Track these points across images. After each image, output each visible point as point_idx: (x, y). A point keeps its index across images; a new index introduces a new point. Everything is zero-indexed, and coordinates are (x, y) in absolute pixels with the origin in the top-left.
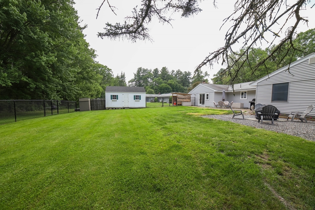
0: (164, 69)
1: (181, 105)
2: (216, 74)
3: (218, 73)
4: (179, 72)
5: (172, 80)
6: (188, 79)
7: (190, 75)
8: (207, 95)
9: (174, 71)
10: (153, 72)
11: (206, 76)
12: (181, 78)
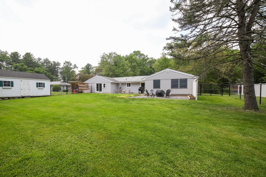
0: (28, 55)
1: (82, 92)
2: (83, 67)
3: (85, 67)
4: (47, 61)
5: (39, 68)
6: (57, 69)
7: (59, 66)
8: (104, 84)
9: (41, 59)
10: (11, 56)
11: (75, 68)
12: (49, 67)
